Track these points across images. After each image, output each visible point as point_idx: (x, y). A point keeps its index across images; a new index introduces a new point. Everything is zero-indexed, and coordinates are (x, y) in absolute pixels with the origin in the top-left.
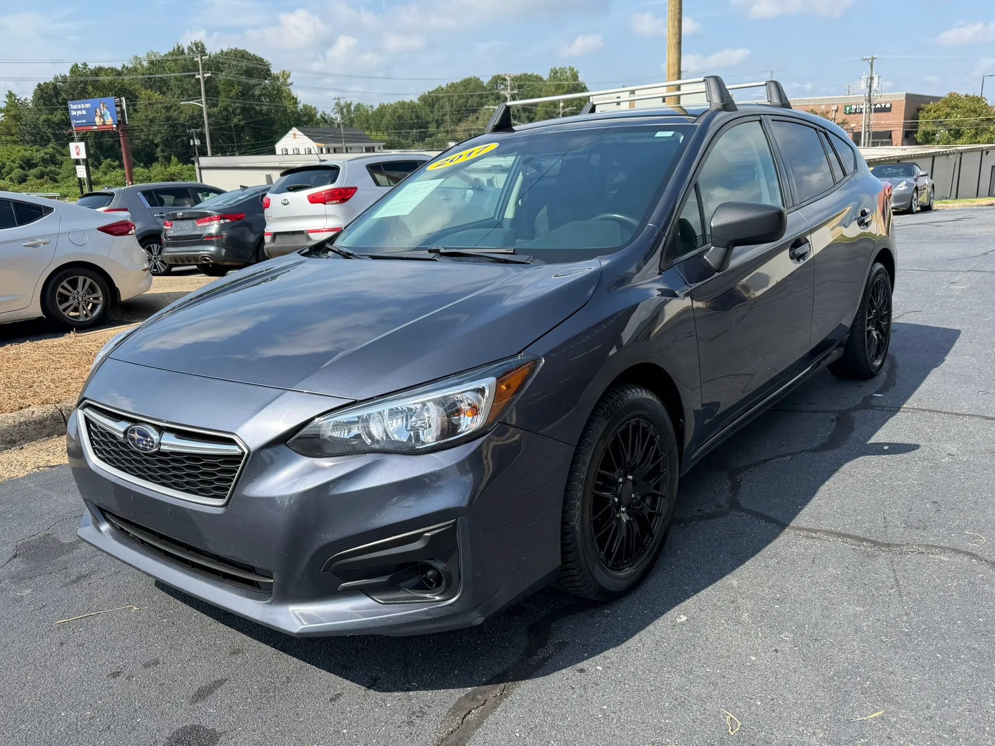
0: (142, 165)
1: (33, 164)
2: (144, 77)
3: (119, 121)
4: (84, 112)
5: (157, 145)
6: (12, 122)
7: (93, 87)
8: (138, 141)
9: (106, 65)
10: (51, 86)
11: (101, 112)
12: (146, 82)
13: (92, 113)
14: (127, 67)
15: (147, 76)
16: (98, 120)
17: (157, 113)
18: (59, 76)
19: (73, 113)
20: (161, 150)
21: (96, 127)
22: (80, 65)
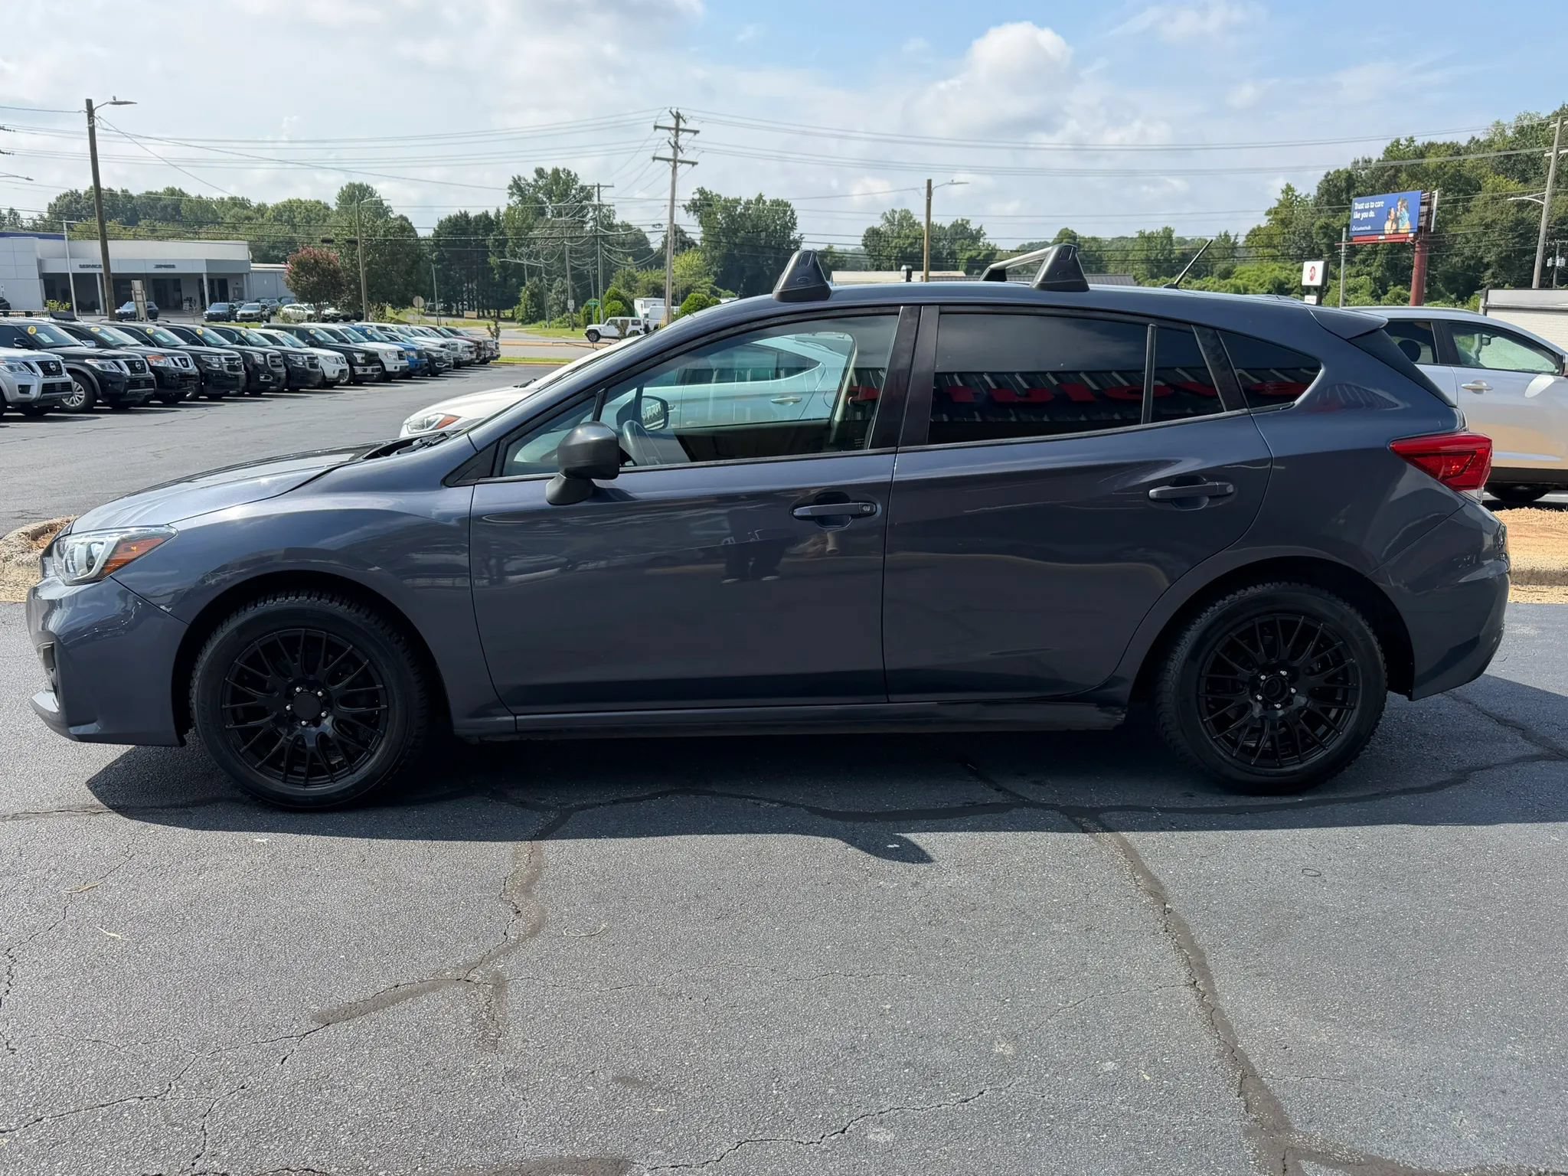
0: (1453, 296)
1: (1287, 289)
2: (1499, 154)
3: (1420, 228)
4: (1372, 214)
5: (1488, 266)
6: (1278, 229)
7: (1409, 175)
8: (1457, 259)
9: (1439, 140)
10: (1344, 176)
11: (1396, 214)
12: (1501, 163)
13: (1382, 215)
14: (1478, 140)
15: (1503, 153)
16: (1389, 227)
17: (1502, 213)
18: (1360, 160)
19: (1356, 216)
20: (1493, 273)
21: (1383, 237)
22: (1403, 142)
